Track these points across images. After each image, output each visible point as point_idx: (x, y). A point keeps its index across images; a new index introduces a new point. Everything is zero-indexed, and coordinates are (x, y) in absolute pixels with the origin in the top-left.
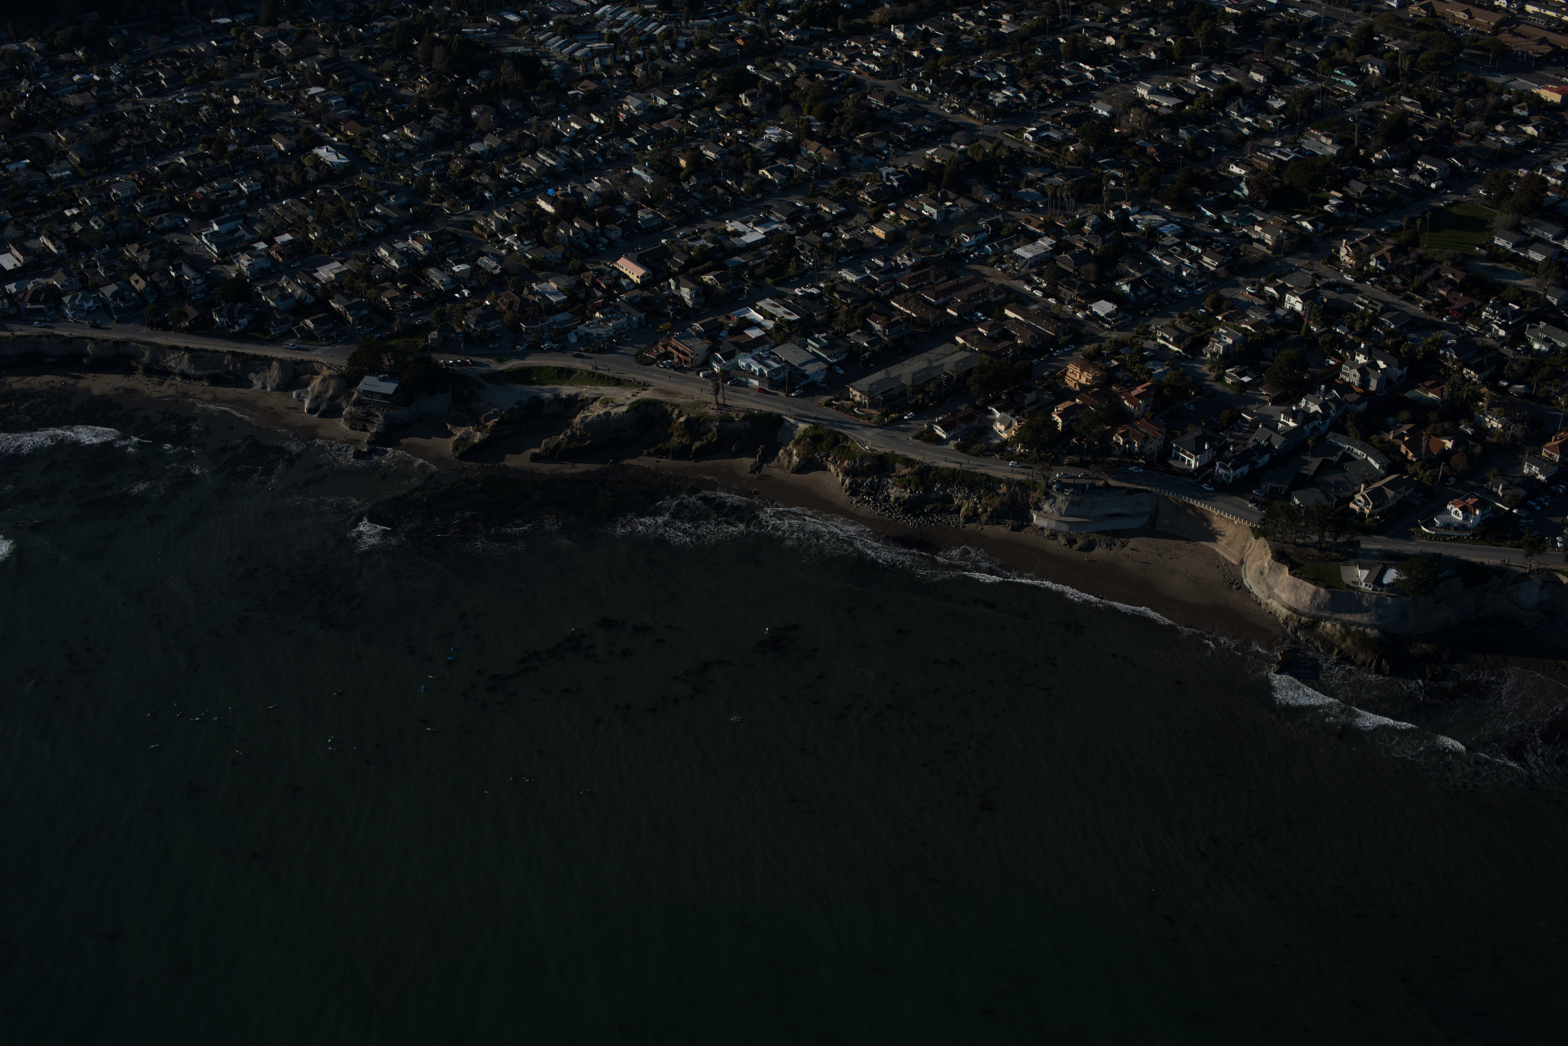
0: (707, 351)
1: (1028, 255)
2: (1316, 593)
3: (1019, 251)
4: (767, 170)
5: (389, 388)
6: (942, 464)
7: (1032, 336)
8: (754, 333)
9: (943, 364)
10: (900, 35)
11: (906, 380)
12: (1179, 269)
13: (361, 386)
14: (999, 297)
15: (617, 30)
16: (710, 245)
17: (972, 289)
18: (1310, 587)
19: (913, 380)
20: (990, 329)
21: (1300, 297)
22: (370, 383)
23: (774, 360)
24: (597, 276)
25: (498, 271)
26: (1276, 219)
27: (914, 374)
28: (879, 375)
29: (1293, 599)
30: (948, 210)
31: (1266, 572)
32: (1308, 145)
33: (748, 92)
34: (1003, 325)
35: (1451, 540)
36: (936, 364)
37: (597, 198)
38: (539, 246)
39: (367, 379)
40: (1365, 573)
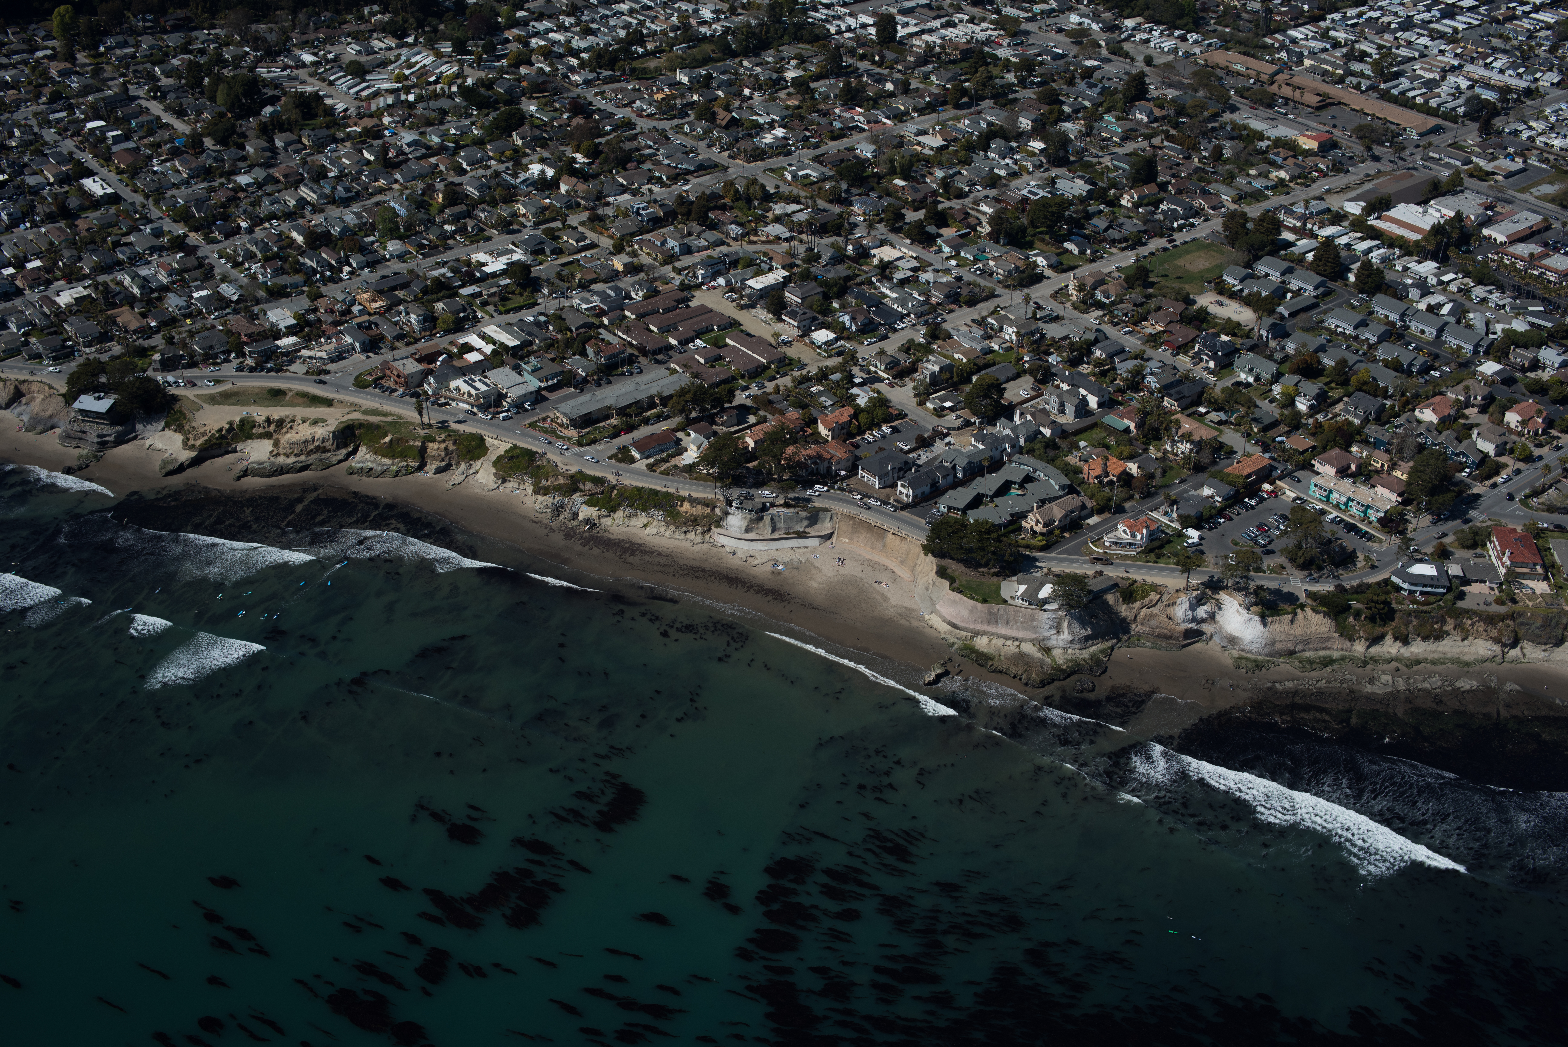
0: (422, 373)
1: (758, 286)
2: (973, 607)
3: (751, 282)
4: (522, 204)
5: (103, 405)
6: (629, 483)
7: (745, 363)
9: (650, 388)
10: (685, 79)
11: (612, 402)
12: (905, 301)
13: (77, 405)
15: (407, 72)
16: (450, 275)
17: (697, 318)
18: (968, 602)
19: (617, 403)
20: (707, 356)
21: (1016, 327)
22: (87, 402)
23: (485, 384)
24: (332, 303)
25: (235, 298)
26: (1012, 255)
27: (619, 397)
28: (585, 398)
29: (953, 615)
31: (930, 587)
32: (1060, 185)
33: (521, 130)
34: (720, 353)
35: (1117, 558)
36: (642, 388)
37: (349, 229)
38: (283, 274)
39: (83, 398)
40: (1022, 588)
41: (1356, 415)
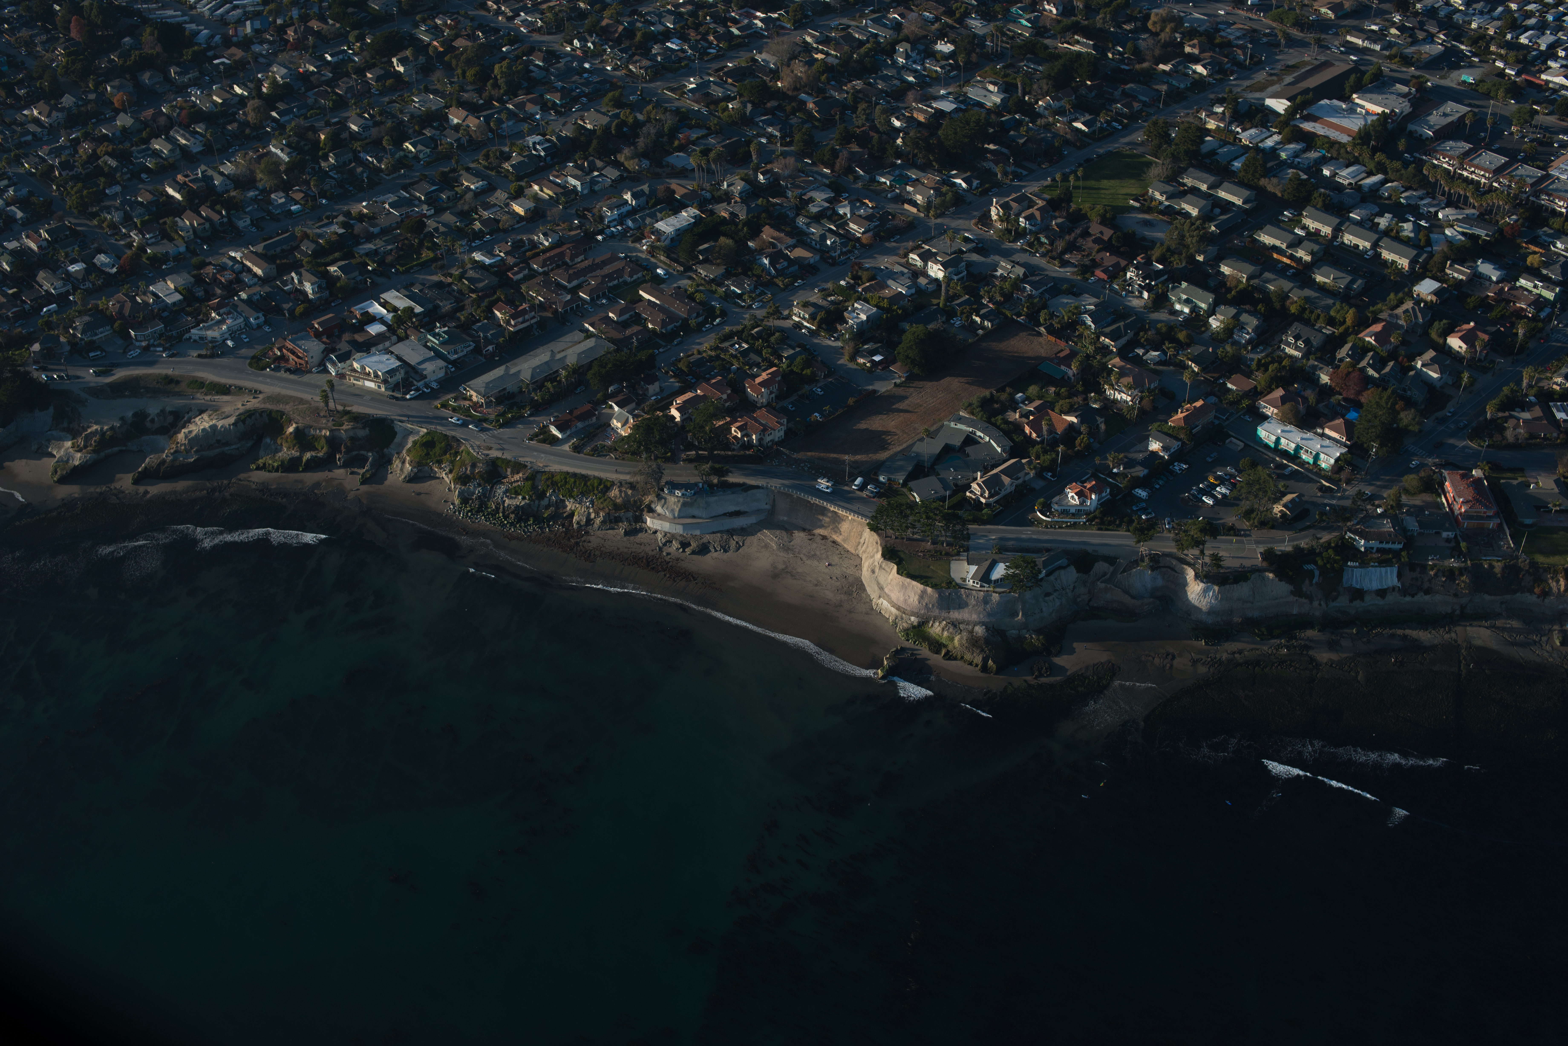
0: (323, 352)
1: (669, 229)
2: (924, 592)
3: (661, 225)
4: (410, 144)
6: (555, 467)
7: (663, 320)
8: (374, 329)
9: (565, 357)
11: (526, 376)
12: (823, 238)
14: (635, 277)
16: (342, 231)
17: (608, 269)
18: (918, 586)
19: (532, 377)
20: (620, 314)
21: (942, 265)
24: (219, 272)
25: (114, 270)
26: (930, 179)
27: (534, 369)
28: (499, 372)
29: (902, 599)
30: (593, 182)
31: (877, 570)
32: (973, 93)
33: (401, 55)
34: (634, 309)
35: (1067, 526)
36: (559, 356)
37: (228, 182)
38: (162, 239)
40: (973, 569)
41: (1297, 348)
